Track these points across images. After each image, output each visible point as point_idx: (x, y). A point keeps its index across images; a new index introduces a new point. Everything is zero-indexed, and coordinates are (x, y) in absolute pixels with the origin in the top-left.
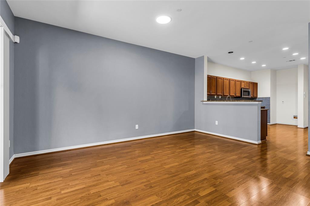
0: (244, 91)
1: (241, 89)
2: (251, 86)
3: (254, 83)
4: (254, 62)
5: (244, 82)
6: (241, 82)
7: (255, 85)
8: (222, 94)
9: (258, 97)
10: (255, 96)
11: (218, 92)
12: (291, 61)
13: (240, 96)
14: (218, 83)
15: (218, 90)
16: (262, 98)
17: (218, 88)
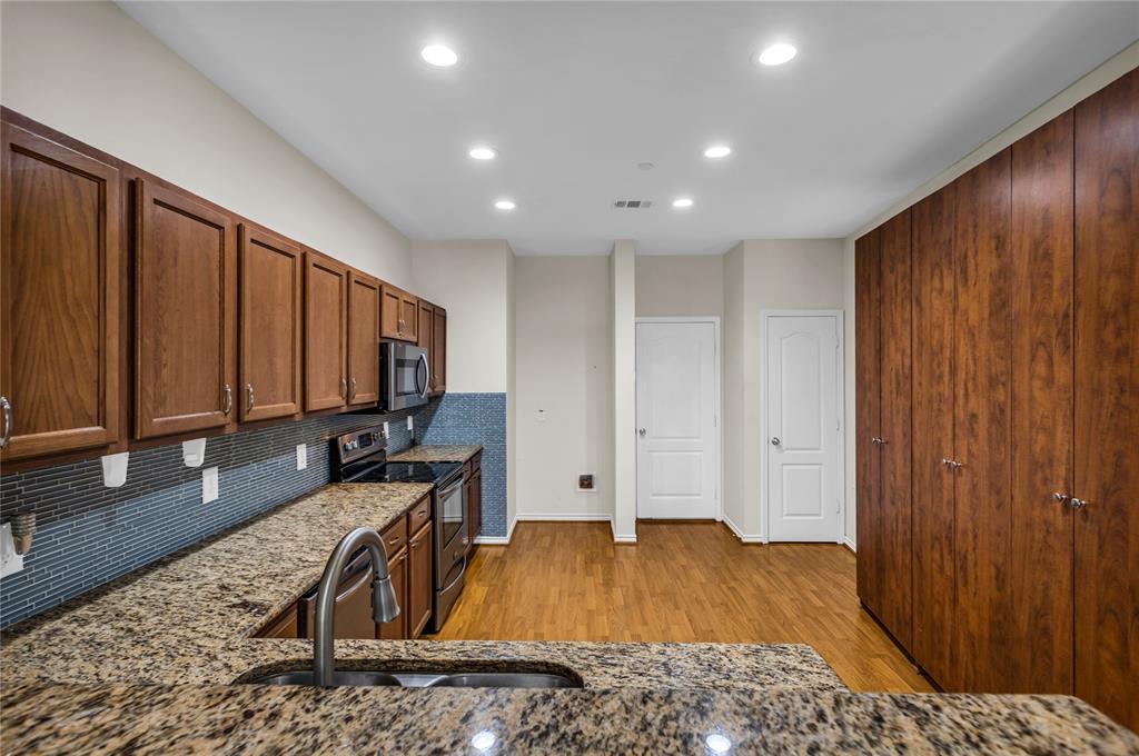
0: (398, 363)
1: (383, 350)
2: (424, 323)
3: (434, 307)
4: (482, 154)
5: (395, 293)
6: (380, 289)
7: (439, 322)
9: (449, 391)
10: (439, 386)
11: (160, 402)
12: (634, 204)
13: (376, 405)
14: (163, 271)
15: (165, 372)
16: (469, 396)
17: (157, 343)
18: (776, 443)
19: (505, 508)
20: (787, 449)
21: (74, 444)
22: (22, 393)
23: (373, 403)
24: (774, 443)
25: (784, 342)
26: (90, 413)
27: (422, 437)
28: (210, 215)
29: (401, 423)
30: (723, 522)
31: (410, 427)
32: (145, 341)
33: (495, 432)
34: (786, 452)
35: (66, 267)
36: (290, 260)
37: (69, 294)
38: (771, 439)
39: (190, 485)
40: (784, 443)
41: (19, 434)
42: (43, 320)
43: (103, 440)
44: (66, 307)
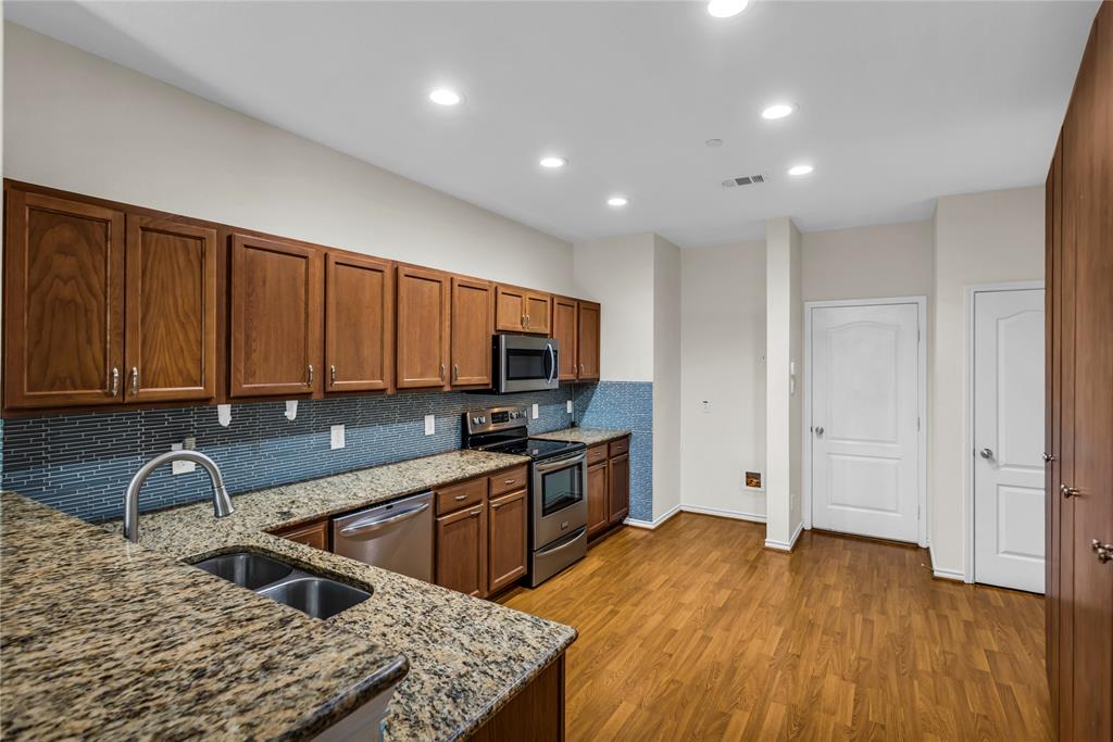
0: (510, 352)
1: (496, 340)
2: (563, 318)
3: (579, 302)
4: (552, 162)
5: (516, 293)
6: (496, 291)
7: (586, 315)
8: (315, 387)
9: (603, 378)
10: (586, 374)
11: (250, 375)
12: (743, 181)
13: (490, 387)
14: (253, 291)
15: (254, 355)
16: (619, 384)
17: (248, 337)
18: (988, 455)
19: (651, 493)
20: (1007, 465)
21: (182, 397)
22: (149, 366)
23: (487, 385)
24: (983, 455)
25: (1002, 323)
26: (195, 378)
27: (580, 420)
28: (295, 250)
29: (561, 407)
30: (928, 549)
31: (569, 410)
32: (238, 336)
33: (642, 420)
34: (1003, 469)
35: (178, 293)
36: (379, 274)
37: (180, 310)
38: (980, 448)
39: (321, 435)
40: (1002, 456)
41: (146, 387)
42: (162, 324)
43: (203, 396)
44: (178, 316)
